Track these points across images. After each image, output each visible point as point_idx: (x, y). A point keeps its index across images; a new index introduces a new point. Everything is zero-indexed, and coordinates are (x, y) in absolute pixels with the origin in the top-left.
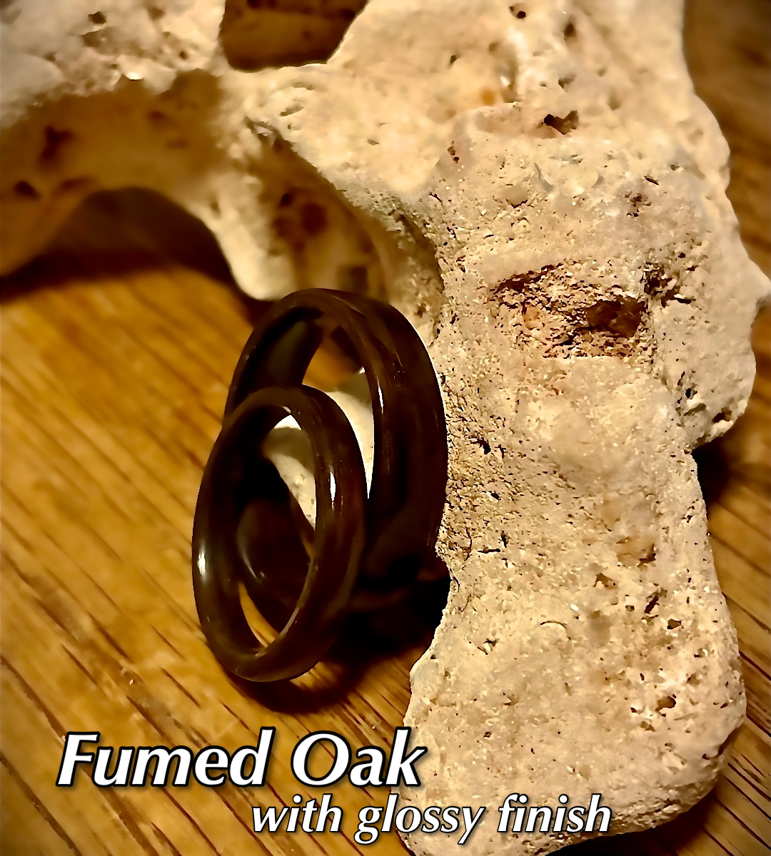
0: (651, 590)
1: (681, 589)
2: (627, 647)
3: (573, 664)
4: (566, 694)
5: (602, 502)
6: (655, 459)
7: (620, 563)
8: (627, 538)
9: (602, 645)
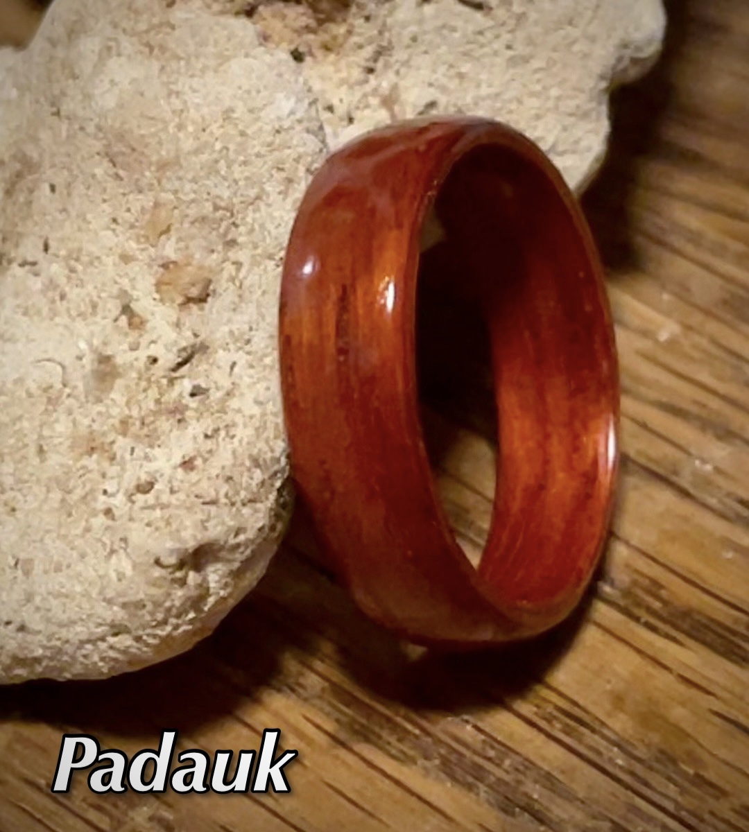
0: (186, 339)
1: (229, 350)
2: (130, 409)
3: (57, 421)
4: (38, 460)
5: (151, 204)
6: (245, 163)
7: (157, 296)
8: (174, 263)
9: (99, 400)
